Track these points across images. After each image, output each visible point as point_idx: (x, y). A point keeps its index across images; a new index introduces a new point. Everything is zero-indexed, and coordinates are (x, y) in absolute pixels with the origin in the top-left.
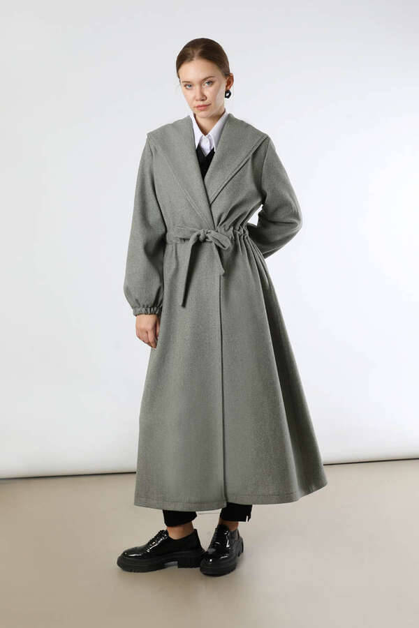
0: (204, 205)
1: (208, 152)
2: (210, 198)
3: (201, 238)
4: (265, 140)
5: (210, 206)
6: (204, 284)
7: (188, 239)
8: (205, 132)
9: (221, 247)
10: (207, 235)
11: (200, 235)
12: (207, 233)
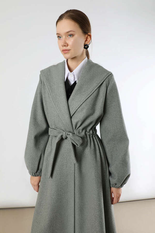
0: (67, 117)
1: (72, 82)
2: (71, 113)
3: (64, 137)
4: (110, 76)
5: (71, 118)
6: (65, 166)
7: (57, 137)
8: (71, 70)
9: (76, 145)
10: (67, 136)
11: (63, 135)
12: (67, 135)
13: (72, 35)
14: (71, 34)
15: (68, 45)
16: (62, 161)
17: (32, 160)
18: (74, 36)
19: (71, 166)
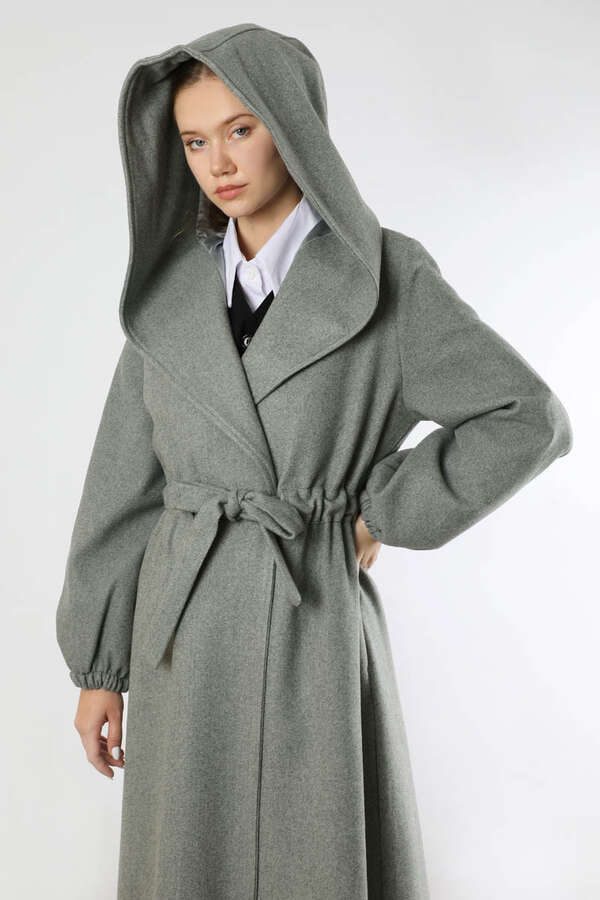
1: (257, 301)
3: (230, 511)
6: (229, 632)
8: (247, 252)
9: (279, 532)
10: (244, 505)
11: (226, 503)
12: (243, 499)
13: (245, 130)
14: (242, 127)
15: (235, 170)
16: (218, 614)
17: (76, 616)
18: (254, 131)
19: (253, 631)
